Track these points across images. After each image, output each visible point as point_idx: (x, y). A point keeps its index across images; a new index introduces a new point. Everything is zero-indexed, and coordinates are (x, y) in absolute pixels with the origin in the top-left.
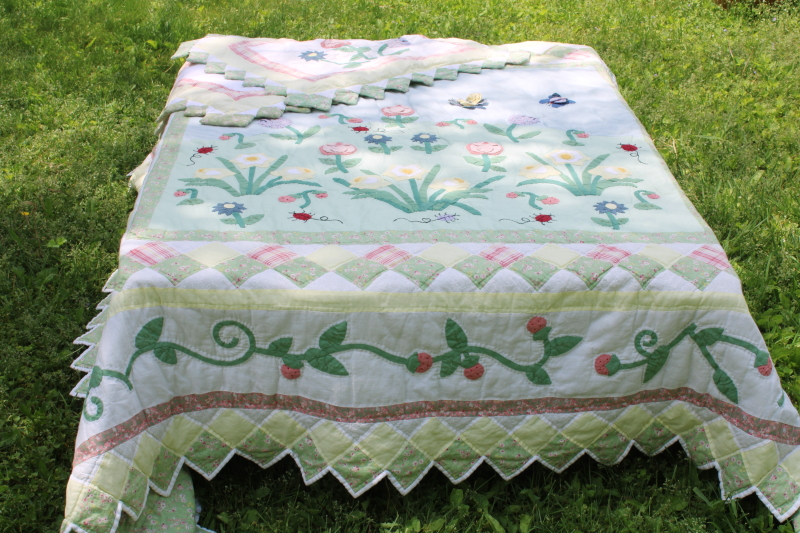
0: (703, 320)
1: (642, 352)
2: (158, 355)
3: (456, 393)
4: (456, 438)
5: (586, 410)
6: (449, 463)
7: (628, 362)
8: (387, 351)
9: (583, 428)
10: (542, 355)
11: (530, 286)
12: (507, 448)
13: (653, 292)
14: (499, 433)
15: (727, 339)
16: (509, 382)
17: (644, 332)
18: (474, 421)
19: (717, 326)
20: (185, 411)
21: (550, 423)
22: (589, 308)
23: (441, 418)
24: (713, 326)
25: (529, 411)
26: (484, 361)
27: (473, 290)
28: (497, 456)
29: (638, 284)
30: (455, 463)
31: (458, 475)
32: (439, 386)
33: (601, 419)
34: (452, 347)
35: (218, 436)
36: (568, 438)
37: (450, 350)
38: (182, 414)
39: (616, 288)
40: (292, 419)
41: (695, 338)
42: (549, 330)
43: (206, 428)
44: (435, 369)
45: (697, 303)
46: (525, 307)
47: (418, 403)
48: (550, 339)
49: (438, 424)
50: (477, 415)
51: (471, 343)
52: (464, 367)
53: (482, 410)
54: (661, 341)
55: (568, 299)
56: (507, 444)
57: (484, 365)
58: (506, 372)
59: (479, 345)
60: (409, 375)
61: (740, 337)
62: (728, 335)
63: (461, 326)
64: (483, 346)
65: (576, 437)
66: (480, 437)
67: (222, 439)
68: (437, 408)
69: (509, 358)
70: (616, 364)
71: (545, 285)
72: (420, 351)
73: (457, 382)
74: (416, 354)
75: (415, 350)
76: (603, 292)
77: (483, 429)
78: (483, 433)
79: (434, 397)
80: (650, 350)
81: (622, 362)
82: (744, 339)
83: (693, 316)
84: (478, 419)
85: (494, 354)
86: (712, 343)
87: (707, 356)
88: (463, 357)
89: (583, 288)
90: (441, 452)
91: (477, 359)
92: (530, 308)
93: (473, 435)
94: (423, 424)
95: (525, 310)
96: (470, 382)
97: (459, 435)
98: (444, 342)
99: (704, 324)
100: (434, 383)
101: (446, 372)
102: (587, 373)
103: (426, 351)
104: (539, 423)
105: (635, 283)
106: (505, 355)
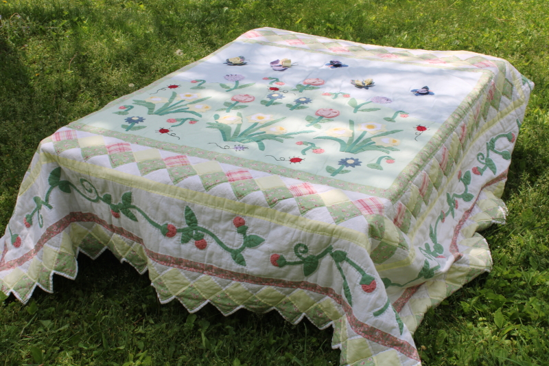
0: (336, 244)
1: (299, 256)
2: (61, 188)
3: (189, 256)
4: (190, 285)
5: (269, 285)
6: (186, 300)
7: (290, 261)
8: (150, 217)
9: (268, 295)
10: (242, 245)
11: (235, 197)
12: (222, 298)
13: (308, 219)
14: (216, 287)
15: (348, 260)
16: (220, 256)
17: (300, 245)
18: (201, 276)
19: (343, 250)
20: (77, 221)
21: (247, 289)
22: (269, 220)
23: (180, 270)
24: (341, 250)
25: (234, 278)
26: (207, 238)
27: (203, 191)
28: (216, 301)
29: (299, 211)
30: (189, 301)
31: (192, 309)
32: (179, 249)
33: (279, 292)
34: (189, 224)
35: (96, 237)
36: (260, 299)
37: (187, 226)
38: (75, 223)
39: (286, 210)
40: (122, 240)
41: (332, 255)
42: (247, 228)
43: (90, 231)
44: (178, 237)
45: (332, 232)
46: (231, 209)
47: (165, 256)
48: (247, 235)
49: (178, 273)
50: (203, 273)
51: (200, 225)
52: (195, 239)
53: (206, 270)
54: (311, 252)
55: (258, 211)
56: (222, 296)
57: (207, 241)
58: (219, 249)
59: (204, 227)
60: (161, 237)
61: (355, 262)
62: (349, 258)
63: (194, 212)
64: (207, 228)
65: (265, 299)
66: (204, 287)
67: (99, 239)
68: (178, 262)
69: (222, 240)
70: (283, 261)
71: (244, 198)
72: (170, 223)
73: (190, 248)
74: (167, 224)
75: (166, 222)
76: (278, 211)
77: (206, 283)
78: (205, 285)
79: (175, 254)
80: (304, 256)
81: (288, 261)
82: (357, 263)
83: (330, 240)
84: (203, 275)
85: (213, 235)
86: (342, 261)
87: (340, 269)
88: (194, 233)
89: (266, 206)
90: (180, 292)
91: (203, 236)
92: (234, 210)
93: (200, 285)
94: (168, 270)
95: (231, 211)
96: (198, 250)
97: (192, 283)
98: (184, 220)
99: (337, 247)
100: (176, 246)
101: (185, 241)
102: (266, 263)
103: (173, 224)
104: (240, 287)
105: (297, 210)
106: (220, 238)
